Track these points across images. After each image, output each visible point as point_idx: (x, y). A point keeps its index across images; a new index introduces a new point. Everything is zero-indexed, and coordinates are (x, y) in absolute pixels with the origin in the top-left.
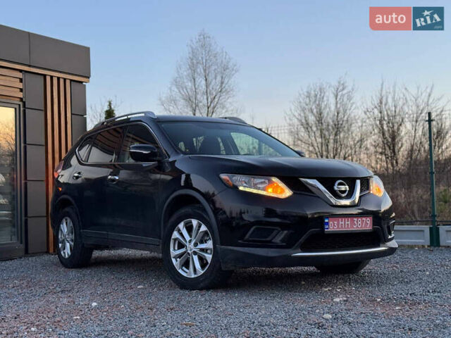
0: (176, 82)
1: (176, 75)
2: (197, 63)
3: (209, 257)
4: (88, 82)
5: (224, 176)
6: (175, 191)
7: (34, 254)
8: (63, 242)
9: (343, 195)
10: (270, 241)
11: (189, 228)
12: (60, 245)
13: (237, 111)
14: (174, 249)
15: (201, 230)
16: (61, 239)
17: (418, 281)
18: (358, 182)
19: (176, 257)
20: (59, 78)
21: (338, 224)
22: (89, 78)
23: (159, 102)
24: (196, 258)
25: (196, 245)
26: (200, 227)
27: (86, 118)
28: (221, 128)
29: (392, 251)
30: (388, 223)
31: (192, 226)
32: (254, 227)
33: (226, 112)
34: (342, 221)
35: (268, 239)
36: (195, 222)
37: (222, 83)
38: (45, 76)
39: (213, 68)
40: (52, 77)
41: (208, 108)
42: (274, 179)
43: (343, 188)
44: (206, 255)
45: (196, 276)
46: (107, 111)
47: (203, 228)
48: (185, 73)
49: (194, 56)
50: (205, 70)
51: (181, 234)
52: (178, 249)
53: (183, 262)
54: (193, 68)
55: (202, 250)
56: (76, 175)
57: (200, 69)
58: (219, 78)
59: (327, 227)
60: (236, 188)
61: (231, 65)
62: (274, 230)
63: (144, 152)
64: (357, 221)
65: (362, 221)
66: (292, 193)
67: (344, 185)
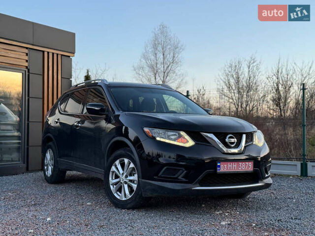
0: (144, 56)
1: (144, 51)
2: (159, 44)
3: (135, 186)
4: (74, 56)
5: (146, 129)
6: (114, 137)
7: (32, 171)
8: (47, 165)
9: (233, 146)
10: (177, 178)
11: (123, 165)
12: (46, 167)
13: (183, 75)
14: (112, 179)
15: (130, 167)
16: (46, 164)
17: (286, 208)
18: (244, 136)
19: (113, 185)
20: (53, 54)
21: (227, 167)
22: (74, 53)
23: (133, 68)
24: (126, 186)
25: (126, 177)
26: (130, 164)
27: (71, 80)
28: (153, 92)
29: (267, 186)
30: (266, 165)
31: (124, 163)
32: (165, 168)
33: (176, 75)
34: (230, 165)
35: (176, 176)
36: (126, 161)
37: (174, 57)
38: (43, 52)
39: (168, 47)
40: (48, 53)
41: (164, 73)
42: (182, 133)
43: (233, 140)
44: (133, 185)
45: (126, 199)
46: (85, 76)
47: (132, 165)
48: (150, 50)
49: (156, 39)
50: (163, 49)
51: (117, 168)
52: (115, 179)
53: (118, 188)
54: (155, 47)
55: (131, 181)
56: (56, 120)
57: (160, 48)
58: (172, 54)
59: (219, 169)
60: (154, 138)
61: (179, 45)
62: (179, 170)
63: (96, 108)
64: (242, 165)
65: (246, 165)
66: (194, 143)
67: (233, 138)
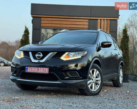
4: (119, 19)
18: (50, 54)
20: (104, 20)
27: (117, 33)
34: (33, 68)
35: (13, 73)
38: (97, 19)
59: (27, 70)
62: (14, 70)
64: (40, 69)
65: (43, 70)
66: (23, 57)
67: (41, 54)
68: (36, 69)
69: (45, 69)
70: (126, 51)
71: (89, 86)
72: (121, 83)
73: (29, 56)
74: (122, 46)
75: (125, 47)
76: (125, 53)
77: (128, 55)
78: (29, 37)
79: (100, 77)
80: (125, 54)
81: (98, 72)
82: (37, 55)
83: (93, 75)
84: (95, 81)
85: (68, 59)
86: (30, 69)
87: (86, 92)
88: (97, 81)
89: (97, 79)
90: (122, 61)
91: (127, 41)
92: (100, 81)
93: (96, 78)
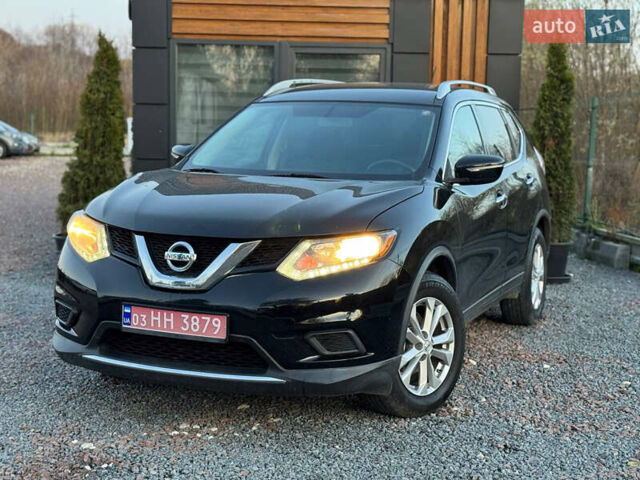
10: (68, 328)
21: (148, 319)
34: (155, 315)
35: (66, 323)
59: (128, 321)
62: (68, 310)
64: (189, 320)
65: (202, 323)
66: (108, 255)
67: (187, 252)
68: (172, 320)
69: (208, 319)
70: (557, 145)
71: (406, 377)
72: (536, 307)
73: (133, 252)
74: (542, 123)
75: (557, 124)
76: (555, 152)
77: (567, 163)
78: (118, 84)
79: (451, 329)
80: (554, 156)
81: (442, 310)
82: (170, 255)
83: (422, 327)
84: (431, 349)
85: (311, 274)
86: (141, 318)
87: (393, 404)
88: (439, 346)
89: (439, 340)
90: (542, 212)
91: (564, 100)
92: (452, 346)
93: (434, 335)
